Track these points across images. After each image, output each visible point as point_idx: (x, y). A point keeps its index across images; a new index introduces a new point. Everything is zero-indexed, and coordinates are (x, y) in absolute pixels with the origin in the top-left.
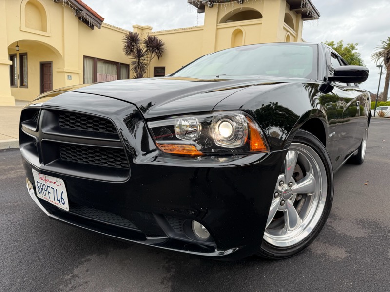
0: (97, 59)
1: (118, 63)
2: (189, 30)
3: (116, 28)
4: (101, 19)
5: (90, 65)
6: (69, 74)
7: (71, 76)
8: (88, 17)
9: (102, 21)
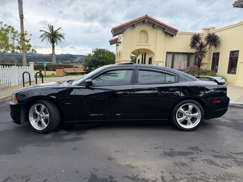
0: (175, 52)
1: (189, 53)
2: (236, 25)
3: (188, 33)
4: (176, 31)
5: (170, 56)
6: (157, 63)
7: (158, 64)
8: (168, 32)
9: (177, 32)
